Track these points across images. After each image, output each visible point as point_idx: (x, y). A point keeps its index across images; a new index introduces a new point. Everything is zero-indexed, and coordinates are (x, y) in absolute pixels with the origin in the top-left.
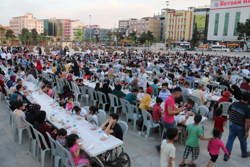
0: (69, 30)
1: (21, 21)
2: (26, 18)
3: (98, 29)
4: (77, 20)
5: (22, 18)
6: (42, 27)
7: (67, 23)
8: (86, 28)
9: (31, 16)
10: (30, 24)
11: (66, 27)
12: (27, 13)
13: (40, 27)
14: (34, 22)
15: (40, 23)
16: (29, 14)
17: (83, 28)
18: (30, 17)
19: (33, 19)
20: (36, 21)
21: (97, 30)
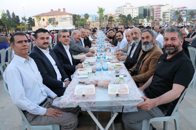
0: (159, 13)
1: (122, 10)
2: (125, 7)
3: (186, 10)
4: (167, 4)
5: (123, 7)
6: (137, 13)
7: (158, 7)
8: (173, 10)
9: (129, 4)
10: (128, 11)
11: (157, 11)
12: (126, 3)
13: (136, 13)
14: (131, 9)
15: (136, 9)
16: (128, 3)
17: (171, 10)
18: (128, 6)
19: (130, 7)
20: (133, 8)
21: (184, 11)
